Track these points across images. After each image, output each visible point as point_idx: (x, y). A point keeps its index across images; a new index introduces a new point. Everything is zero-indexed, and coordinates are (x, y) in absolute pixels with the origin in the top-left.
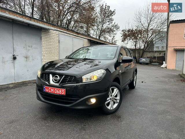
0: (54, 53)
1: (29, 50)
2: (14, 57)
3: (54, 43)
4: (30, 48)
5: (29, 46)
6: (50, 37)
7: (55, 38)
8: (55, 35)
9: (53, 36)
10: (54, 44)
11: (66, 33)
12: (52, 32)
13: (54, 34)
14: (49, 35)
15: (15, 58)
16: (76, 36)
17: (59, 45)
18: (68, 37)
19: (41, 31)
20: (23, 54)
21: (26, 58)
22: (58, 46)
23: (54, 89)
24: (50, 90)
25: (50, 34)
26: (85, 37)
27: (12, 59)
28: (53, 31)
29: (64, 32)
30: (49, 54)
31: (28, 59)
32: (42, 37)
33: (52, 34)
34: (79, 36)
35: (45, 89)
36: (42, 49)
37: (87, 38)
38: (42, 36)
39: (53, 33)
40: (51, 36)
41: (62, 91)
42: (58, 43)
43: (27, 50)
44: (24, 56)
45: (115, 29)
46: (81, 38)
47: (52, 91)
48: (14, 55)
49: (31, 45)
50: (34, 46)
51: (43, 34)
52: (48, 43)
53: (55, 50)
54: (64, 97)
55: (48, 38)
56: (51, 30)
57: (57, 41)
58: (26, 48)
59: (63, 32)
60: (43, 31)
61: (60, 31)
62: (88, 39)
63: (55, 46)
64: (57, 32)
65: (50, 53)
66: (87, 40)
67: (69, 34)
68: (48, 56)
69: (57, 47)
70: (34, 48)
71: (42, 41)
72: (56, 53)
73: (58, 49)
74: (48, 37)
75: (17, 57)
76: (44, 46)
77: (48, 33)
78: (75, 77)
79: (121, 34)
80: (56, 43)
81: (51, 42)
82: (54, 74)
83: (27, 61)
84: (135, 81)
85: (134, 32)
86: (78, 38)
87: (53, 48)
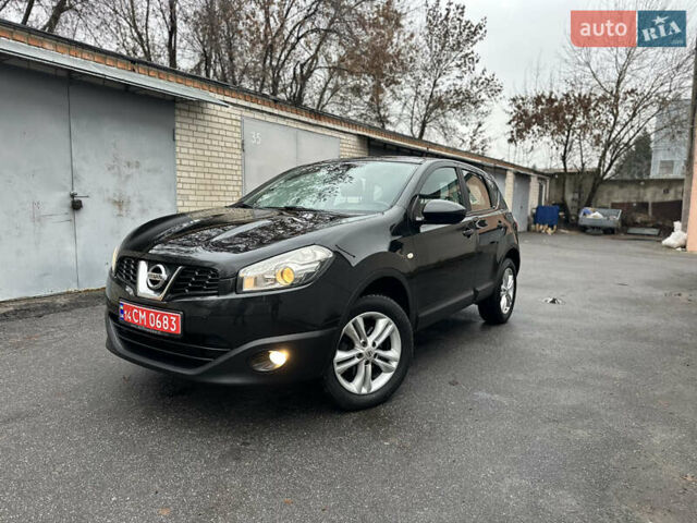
0: (225, 188)
1: (128, 177)
2: (73, 202)
3: (224, 150)
4: (134, 170)
5: (129, 164)
6: (208, 130)
7: (228, 133)
8: (229, 122)
9: (220, 126)
10: (222, 155)
11: (270, 114)
12: (215, 113)
13: (222, 120)
14: (206, 124)
15: (76, 206)
17: (243, 160)
18: (277, 127)
19: (175, 108)
20: (107, 191)
21: (119, 204)
22: (239, 163)
23: (148, 313)
24: (137, 315)
25: (208, 118)
26: (347, 130)
27: (67, 210)
28: (218, 108)
29: (263, 112)
30: (204, 193)
31: (124, 209)
32: (177, 131)
33: (216, 119)
34: (324, 124)
35: (122, 312)
36: (178, 174)
37: (354, 131)
38: (178, 125)
39: (219, 113)
40: (211, 124)
41: (170, 321)
42: (238, 152)
43: (120, 175)
44: (109, 200)
45: (484, 96)
46: (330, 133)
47: (143, 321)
48: (73, 196)
49: (135, 160)
50: (147, 163)
51: (179, 119)
52: (199, 152)
53: (229, 177)
54: (177, 340)
55: (200, 135)
56: (211, 106)
57: (235, 146)
58: (116, 169)
59: (258, 110)
60: (180, 109)
61: (246, 107)
62: (359, 135)
63: (225, 161)
64: (237, 112)
65: (209, 188)
66: (355, 139)
67: (281, 116)
68: (202, 198)
69: (236, 168)
70: (149, 171)
71: (179, 144)
72: (231, 188)
73: (239, 173)
74: (200, 129)
75: (84, 201)
76: (184, 162)
77: (201, 117)
78: (216, 274)
79: (507, 112)
80: (231, 151)
81: (211, 148)
82: (151, 262)
83: (120, 215)
84: (511, 294)
85: (556, 104)
86: (319, 131)
87: (221, 171)
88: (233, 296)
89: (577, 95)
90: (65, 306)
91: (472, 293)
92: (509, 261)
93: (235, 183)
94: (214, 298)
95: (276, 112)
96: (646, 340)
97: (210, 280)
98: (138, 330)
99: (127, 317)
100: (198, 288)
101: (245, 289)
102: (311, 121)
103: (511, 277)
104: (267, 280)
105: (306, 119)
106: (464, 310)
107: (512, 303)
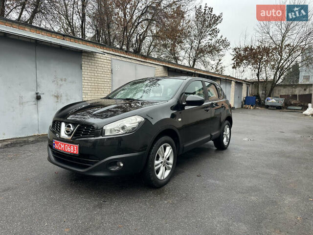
1: (61, 85)
2: (37, 96)
3: (104, 73)
4: (64, 82)
5: (61, 80)
6: (96, 65)
7: (106, 66)
8: (105, 61)
9: (102, 63)
10: (103, 75)
11: (124, 57)
12: (99, 57)
13: (102, 60)
14: (95, 62)
15: (38, 98)
16: (142, 61)
17: (112, 77)
18: (127, 63)
19: (82, 55)
20: (52, 91)
21: (57, 97)
22: (110, 78)
23: (65, 145)
24: (60, 146)
25: (97, 59)
26: (158, 63)
27: (34, 99)
28: (101, 55)
29: (121, 56)
30: (95, 92)
31: (59, 99)
32: (83, 65)
33: (100, 60)
34: (148, 61)
35: (54, 144)
36: (83, 84)
37: (161, 64)
38: (83, 62)
39: (101, 57)
40: (97, 62)
41: (74, 148)
42: (110, 74)
43: (58, 85)
44: (53, 95)
46: (150, 65)
47: (62, 148)
48: (37, 94)
49: (64, 78)
50: (69, 79)
51: (84, 60)
52: (93, 74)
53: (106, 85)
55: (93, 67)
57: (109, 71)
58: (56, 82)
59: (118, 56)
60: (84, 56)
61: (113, 55)
62: (164, 66)
63: (104, 78)
64: (109, 56)
65: (97, 89)
66: (162, 68)
67: (129, 58)
68: (93, 94)
69: (109, 81)
70: (70, 82)
71: (84, 71)
72: (106, 90)
73: (110, 83)
74: (93, 64)
75: (42, 96)
76: (86, 79)
77: (93, 59)
78: (93, 128)
79: (232, 55)
80: (106, 73)
81: (98, 72)
82: (66, 123)
83: (57, 102)
84: (229, 136)
85: (254, 51)
86: (146, 64)
87: (102, 82)
88: (101, 137)
89: (263, 47)
90: (32, 141)
91: (209, 136)
92: (227, 122)
93: (108, 87)
94: (93, 138)
95: (126, 56)
96: (289, 157)
97: (91, 131)
98: (60, 152)
99: (56, 146)
100: (86, 134)
101: (106, 135)
102: (142, 60)
103: (228, 129)
104: (115, 130)
105: (140, 59)
106: (207, 143)
107: (229, 140)
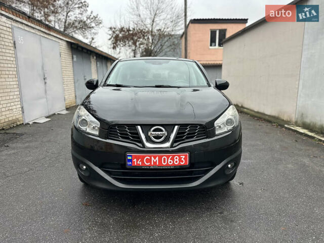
0: (8, 73)
3: (5, 47)
7: (6, 36)
8: (5, 28)
10: (4, 50)
16: (46, 33)
17: (16, 54)
22: (14, 56)
23: (161, 157)
24: (149, 161)
34: (52, 33)
37: (65, 39)
41: (180, 159)
42: (12, 48)
45: (93, 25)
46: (54, 39)
47: (155, 163)
53: (9, 66)
54: (186, 168)
57: (10, 45)
59: (20, 22)
61: (14, 20)
62: (67, 42)
63: (6, 55)
64: (9, 22)
69: (12, 59)
72: (11, 73)
73: (14, 62)
79: (108, 34)
80: (9, 48)
85: (131, 32)
86: (50, 37)
89: (138, 29)
93: (13, 69)
95: (29, 24)
97: (199, 131)
99: (136, 163)
100: (191, 137)
105: (44, 30)
